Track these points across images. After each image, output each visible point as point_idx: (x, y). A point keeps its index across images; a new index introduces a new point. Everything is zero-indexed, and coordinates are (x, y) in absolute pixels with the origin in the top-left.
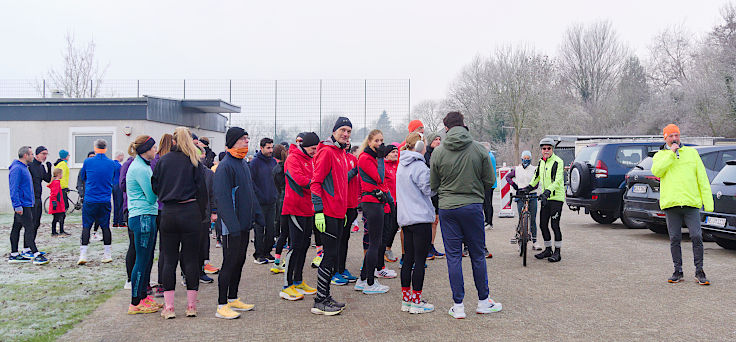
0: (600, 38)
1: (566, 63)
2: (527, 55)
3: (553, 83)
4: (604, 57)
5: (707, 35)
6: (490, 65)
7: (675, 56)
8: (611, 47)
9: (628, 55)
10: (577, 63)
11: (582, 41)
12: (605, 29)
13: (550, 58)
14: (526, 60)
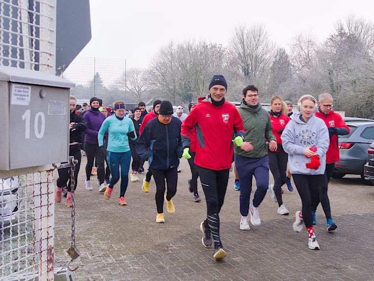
0: (257, 35)
1: (234, 51)
2: (208, 43)
3: (225, 64)
4: (260, 48)
5: (326, 40)
6: (181, 48)
7: (306, 52)
8: (265, 42)
9: (276, 48)
10: (241, 51)
11: (245, 37)
12: (260, 30)
13: (223, 46)
14: (207, 46)
